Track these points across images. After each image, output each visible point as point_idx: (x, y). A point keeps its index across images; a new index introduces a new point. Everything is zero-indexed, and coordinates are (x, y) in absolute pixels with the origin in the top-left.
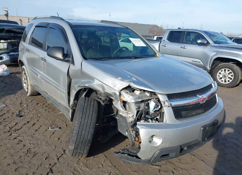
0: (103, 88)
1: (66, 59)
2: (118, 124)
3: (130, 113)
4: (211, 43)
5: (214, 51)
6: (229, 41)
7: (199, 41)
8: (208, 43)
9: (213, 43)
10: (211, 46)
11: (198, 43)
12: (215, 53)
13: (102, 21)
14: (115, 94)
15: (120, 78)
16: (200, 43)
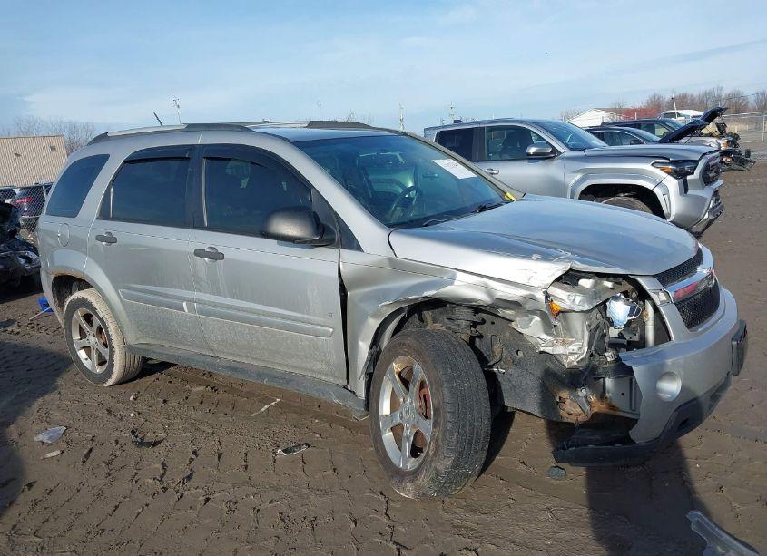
0: (489, 291)
1: (325, 237)
2: (503, 387)
3: (574, 342)
4: (561, 150)
5: (577, 172)
6: (596, 141)
7: (532, 150)
8: (555, 151)
9: (567, 149)
10: (565, 158)
11: (529, 155)
12: (579, 176)
13: (312, 124)
14: (532, 298)
15: (535, 256)
16: (535, 154)
